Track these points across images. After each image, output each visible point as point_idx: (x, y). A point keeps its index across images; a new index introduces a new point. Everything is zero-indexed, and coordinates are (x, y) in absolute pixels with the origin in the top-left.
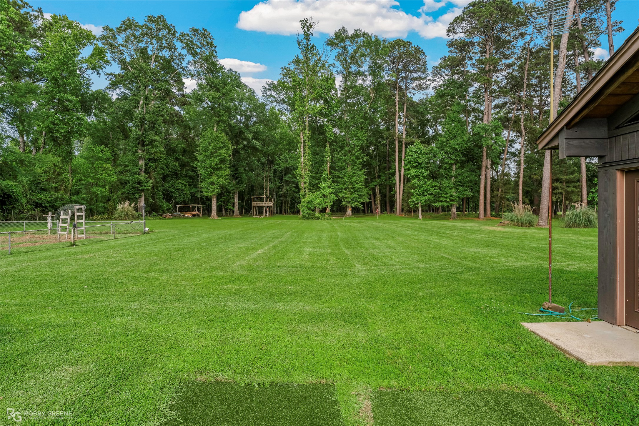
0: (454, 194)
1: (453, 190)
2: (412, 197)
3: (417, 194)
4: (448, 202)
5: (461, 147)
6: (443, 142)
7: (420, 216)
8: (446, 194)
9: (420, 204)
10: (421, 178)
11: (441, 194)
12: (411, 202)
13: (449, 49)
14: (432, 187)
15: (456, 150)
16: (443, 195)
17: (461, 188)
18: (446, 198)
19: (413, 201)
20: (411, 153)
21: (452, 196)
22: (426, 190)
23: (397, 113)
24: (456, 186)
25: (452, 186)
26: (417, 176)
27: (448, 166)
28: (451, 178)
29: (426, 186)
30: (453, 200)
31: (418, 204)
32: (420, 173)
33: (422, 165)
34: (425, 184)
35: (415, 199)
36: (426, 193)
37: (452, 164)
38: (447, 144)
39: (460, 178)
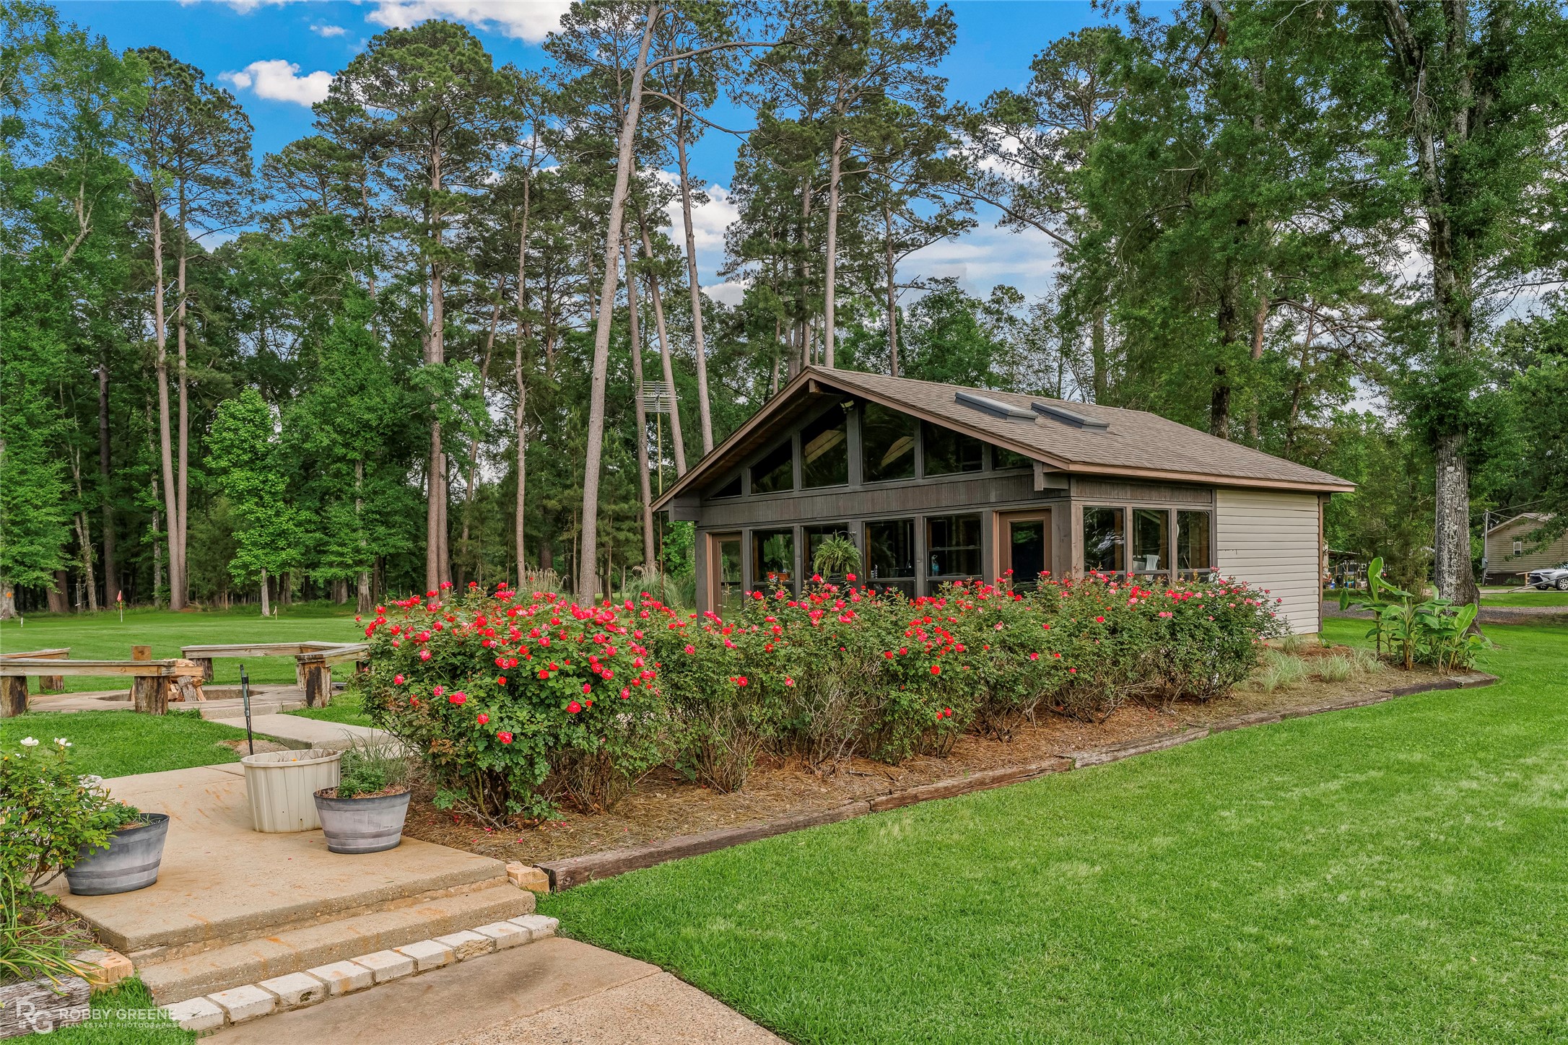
0: (363, 544)
1: (360, 533)
2: (240, 552)
3: (254, 544)
4: (348, 566)
5: (381, 419)
6: (327, 400)
7: (266, 610)
8: (343, 545)
9: (264, 573)
10: (267, 498)
11: (327, 543)
12: (236, 567)
13: (315, 119)
14: (299, 525)
15: (366, 426)
16: (335, 548)
17: (381, 530)
18: (342, 555)
19: (245, 566)
20: (231, 423)
21: (357, 551)
22: (283, 534)
23: (160, 285)
24: (368, 524)
25: (358, 523)
26: (254, 492)
27: (344, 468)
28: (353, 498)
29: (284, 522)
30: (360, 563)
31: (257, 572)
32: (264, 482)
33: (269, 461)
34: (278, 514)
35: (248, 559)
36: (282, 543)
37: (354, 462)
38: (340, 406)
39: (379, 501)
